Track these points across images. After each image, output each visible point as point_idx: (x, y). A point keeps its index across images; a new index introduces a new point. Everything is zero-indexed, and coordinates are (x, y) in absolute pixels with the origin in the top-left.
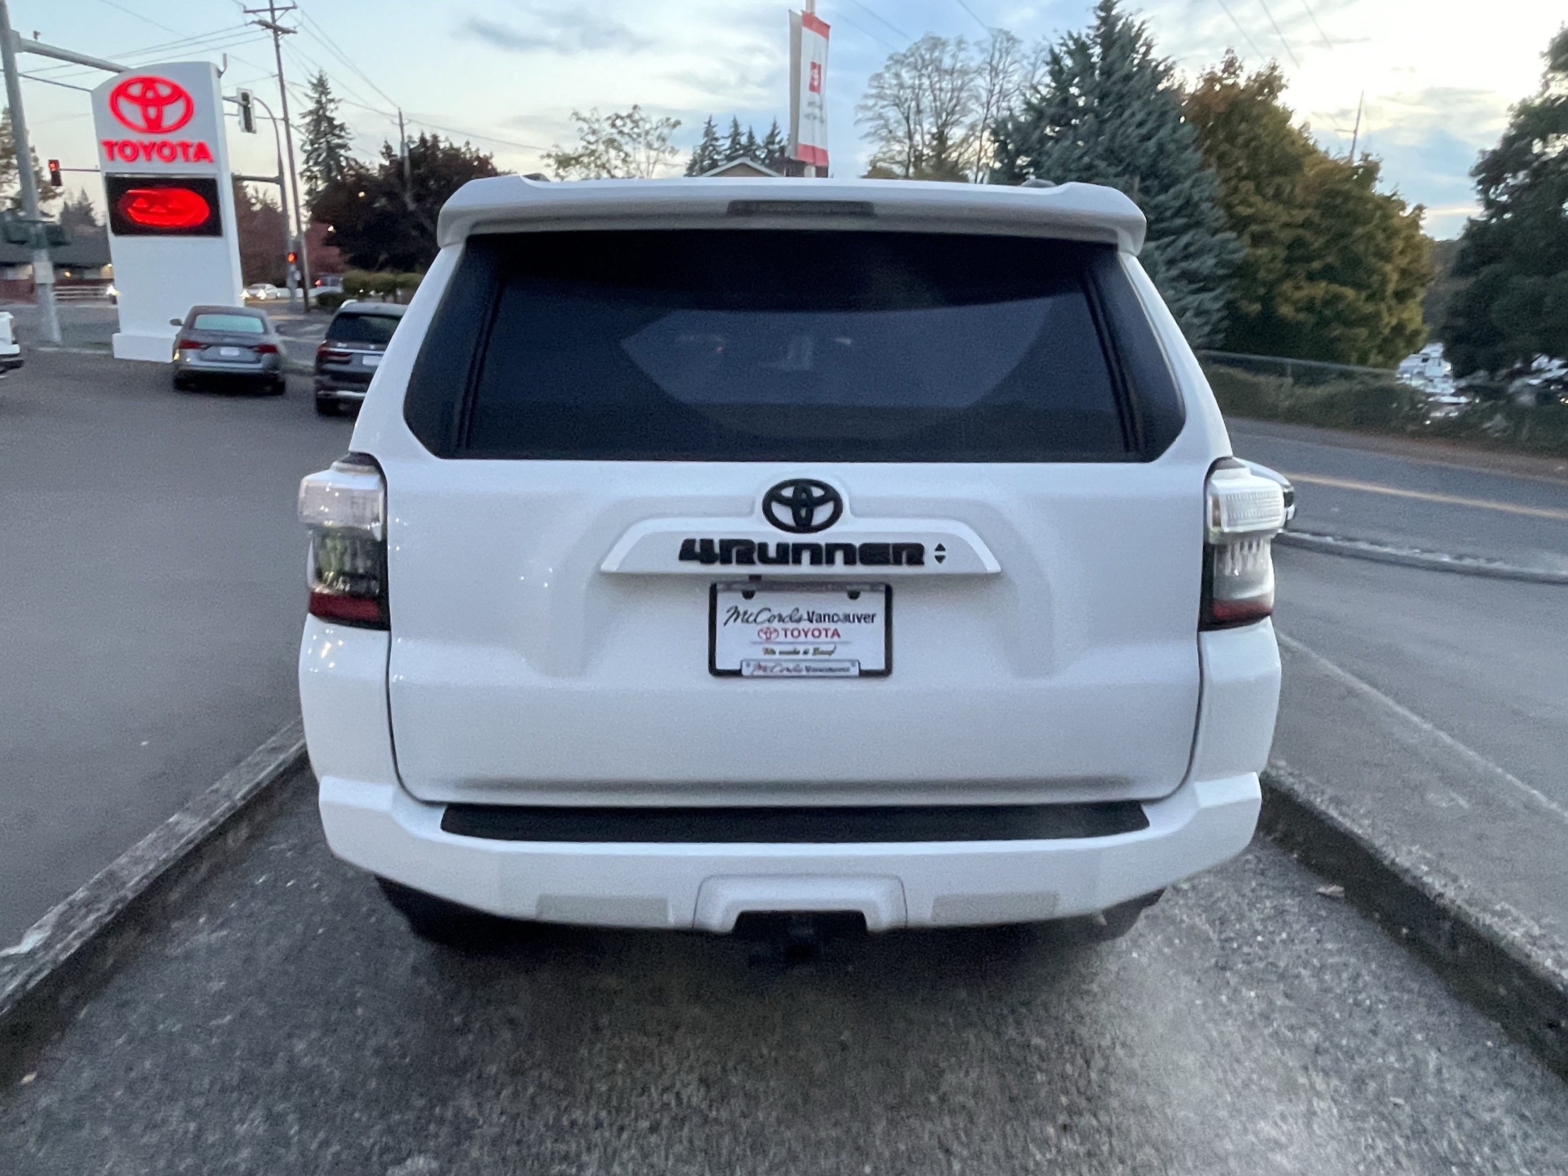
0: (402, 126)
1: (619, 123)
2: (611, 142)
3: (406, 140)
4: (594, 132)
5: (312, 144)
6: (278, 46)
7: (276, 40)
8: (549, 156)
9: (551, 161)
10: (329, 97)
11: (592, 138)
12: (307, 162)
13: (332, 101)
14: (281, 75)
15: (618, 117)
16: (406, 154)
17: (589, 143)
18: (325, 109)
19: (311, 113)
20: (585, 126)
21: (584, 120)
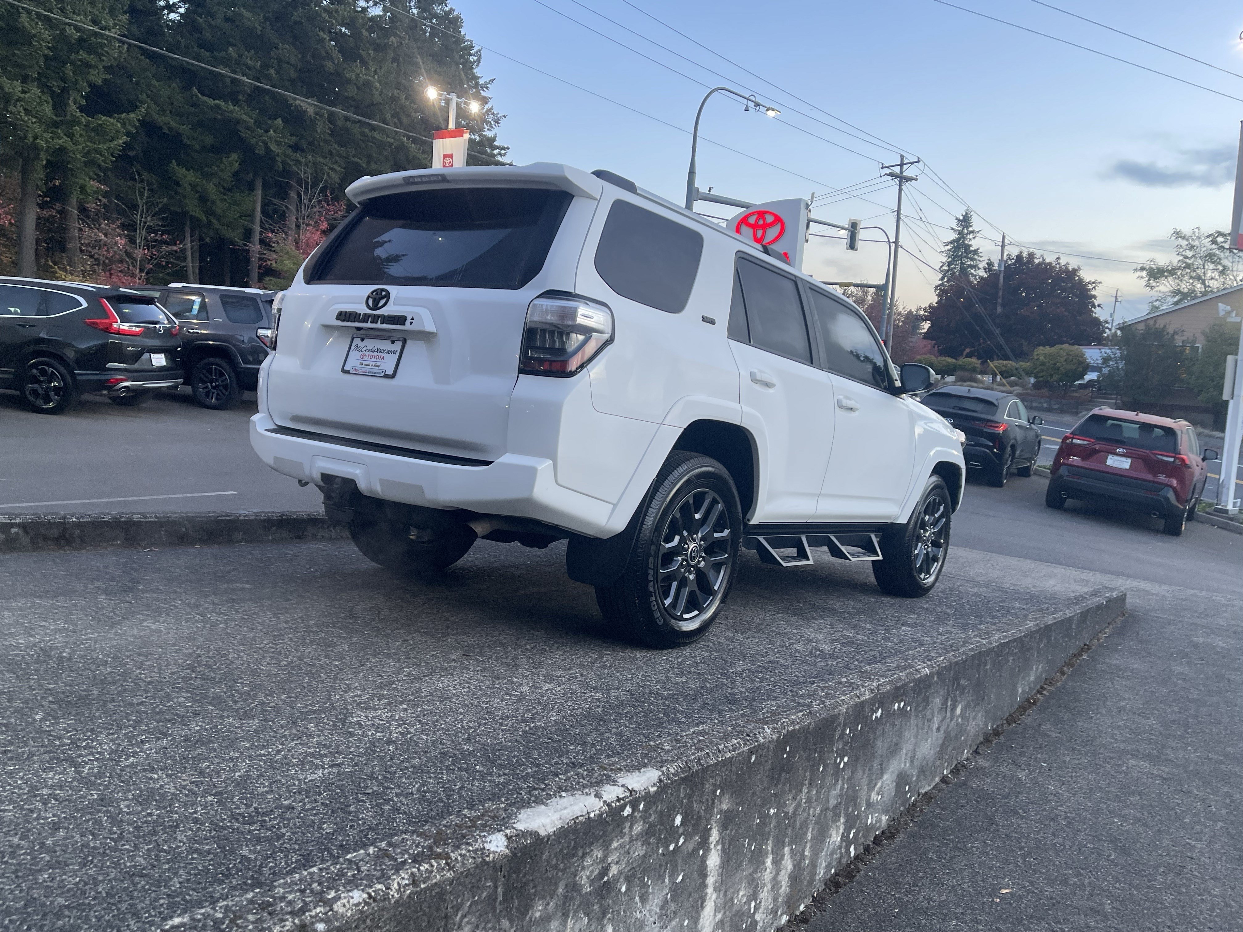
0: (1003, 246)
1: (1220, 239)
2: (1210, 257)
3: (1005, 258)
4: (1192, 247)
5: (949, 266)
6: (900, 190)
7: (900, 186)
8: (1142, 269)
9: (1144, 274)
10: (970, 229)
11: (1190, 254)
12: (942, 279)
13: (972, 232)
14: (899, 211)
15: (1220, 234)
16: (1003, 269)
17: (1186, 257)
18: (964, 238)
19: (952, 242)
20: (1184, 243)
21: (1184, 238)
